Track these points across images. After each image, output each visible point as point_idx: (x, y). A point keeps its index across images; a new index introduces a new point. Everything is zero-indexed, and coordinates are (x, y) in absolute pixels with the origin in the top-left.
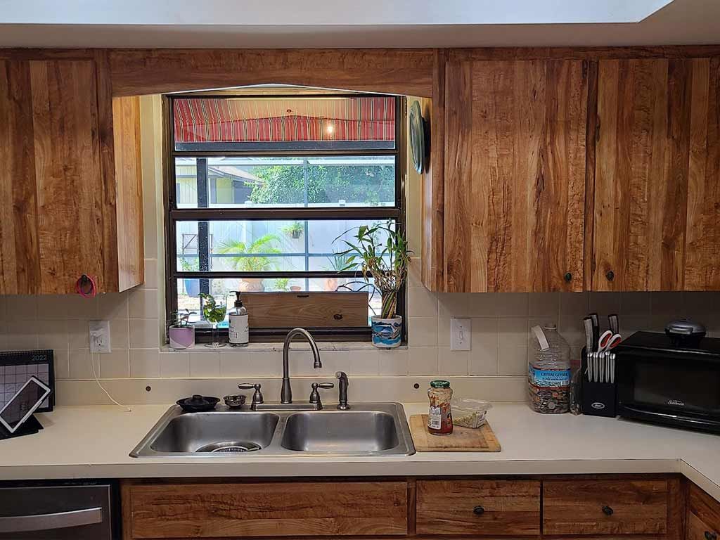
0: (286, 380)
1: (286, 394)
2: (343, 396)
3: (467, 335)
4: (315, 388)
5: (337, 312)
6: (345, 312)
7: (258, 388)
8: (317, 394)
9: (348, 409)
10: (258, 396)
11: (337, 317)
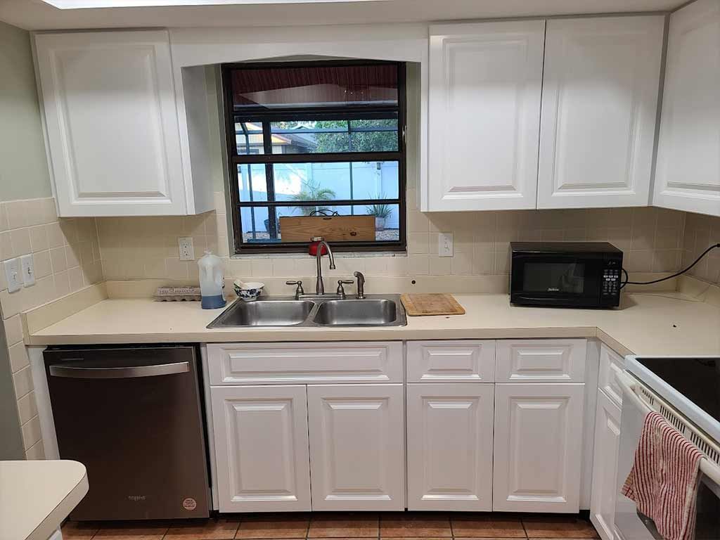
0: (319, 277)
1: (320, 288)
2: (361, 289)
3: (450, 244)
4: (340, 283)
5: (353, 230)
6: (358, 230)
7: (300, 284)
8: (342, 288)
9: (364, 298)
10: (300, 290)
11: (353, 234)
